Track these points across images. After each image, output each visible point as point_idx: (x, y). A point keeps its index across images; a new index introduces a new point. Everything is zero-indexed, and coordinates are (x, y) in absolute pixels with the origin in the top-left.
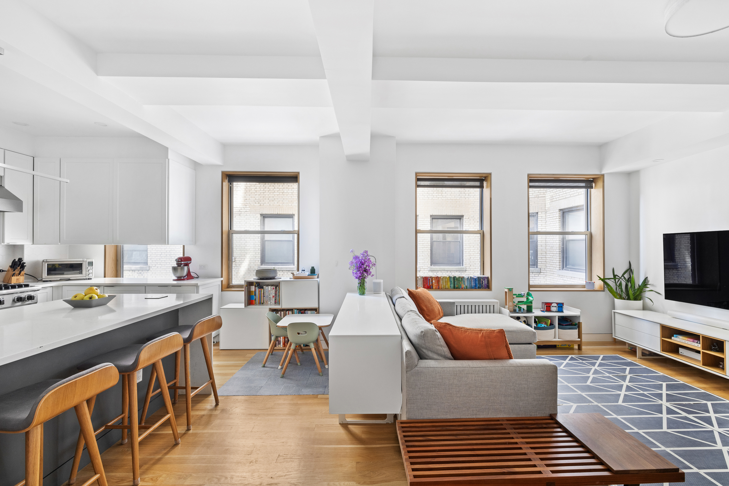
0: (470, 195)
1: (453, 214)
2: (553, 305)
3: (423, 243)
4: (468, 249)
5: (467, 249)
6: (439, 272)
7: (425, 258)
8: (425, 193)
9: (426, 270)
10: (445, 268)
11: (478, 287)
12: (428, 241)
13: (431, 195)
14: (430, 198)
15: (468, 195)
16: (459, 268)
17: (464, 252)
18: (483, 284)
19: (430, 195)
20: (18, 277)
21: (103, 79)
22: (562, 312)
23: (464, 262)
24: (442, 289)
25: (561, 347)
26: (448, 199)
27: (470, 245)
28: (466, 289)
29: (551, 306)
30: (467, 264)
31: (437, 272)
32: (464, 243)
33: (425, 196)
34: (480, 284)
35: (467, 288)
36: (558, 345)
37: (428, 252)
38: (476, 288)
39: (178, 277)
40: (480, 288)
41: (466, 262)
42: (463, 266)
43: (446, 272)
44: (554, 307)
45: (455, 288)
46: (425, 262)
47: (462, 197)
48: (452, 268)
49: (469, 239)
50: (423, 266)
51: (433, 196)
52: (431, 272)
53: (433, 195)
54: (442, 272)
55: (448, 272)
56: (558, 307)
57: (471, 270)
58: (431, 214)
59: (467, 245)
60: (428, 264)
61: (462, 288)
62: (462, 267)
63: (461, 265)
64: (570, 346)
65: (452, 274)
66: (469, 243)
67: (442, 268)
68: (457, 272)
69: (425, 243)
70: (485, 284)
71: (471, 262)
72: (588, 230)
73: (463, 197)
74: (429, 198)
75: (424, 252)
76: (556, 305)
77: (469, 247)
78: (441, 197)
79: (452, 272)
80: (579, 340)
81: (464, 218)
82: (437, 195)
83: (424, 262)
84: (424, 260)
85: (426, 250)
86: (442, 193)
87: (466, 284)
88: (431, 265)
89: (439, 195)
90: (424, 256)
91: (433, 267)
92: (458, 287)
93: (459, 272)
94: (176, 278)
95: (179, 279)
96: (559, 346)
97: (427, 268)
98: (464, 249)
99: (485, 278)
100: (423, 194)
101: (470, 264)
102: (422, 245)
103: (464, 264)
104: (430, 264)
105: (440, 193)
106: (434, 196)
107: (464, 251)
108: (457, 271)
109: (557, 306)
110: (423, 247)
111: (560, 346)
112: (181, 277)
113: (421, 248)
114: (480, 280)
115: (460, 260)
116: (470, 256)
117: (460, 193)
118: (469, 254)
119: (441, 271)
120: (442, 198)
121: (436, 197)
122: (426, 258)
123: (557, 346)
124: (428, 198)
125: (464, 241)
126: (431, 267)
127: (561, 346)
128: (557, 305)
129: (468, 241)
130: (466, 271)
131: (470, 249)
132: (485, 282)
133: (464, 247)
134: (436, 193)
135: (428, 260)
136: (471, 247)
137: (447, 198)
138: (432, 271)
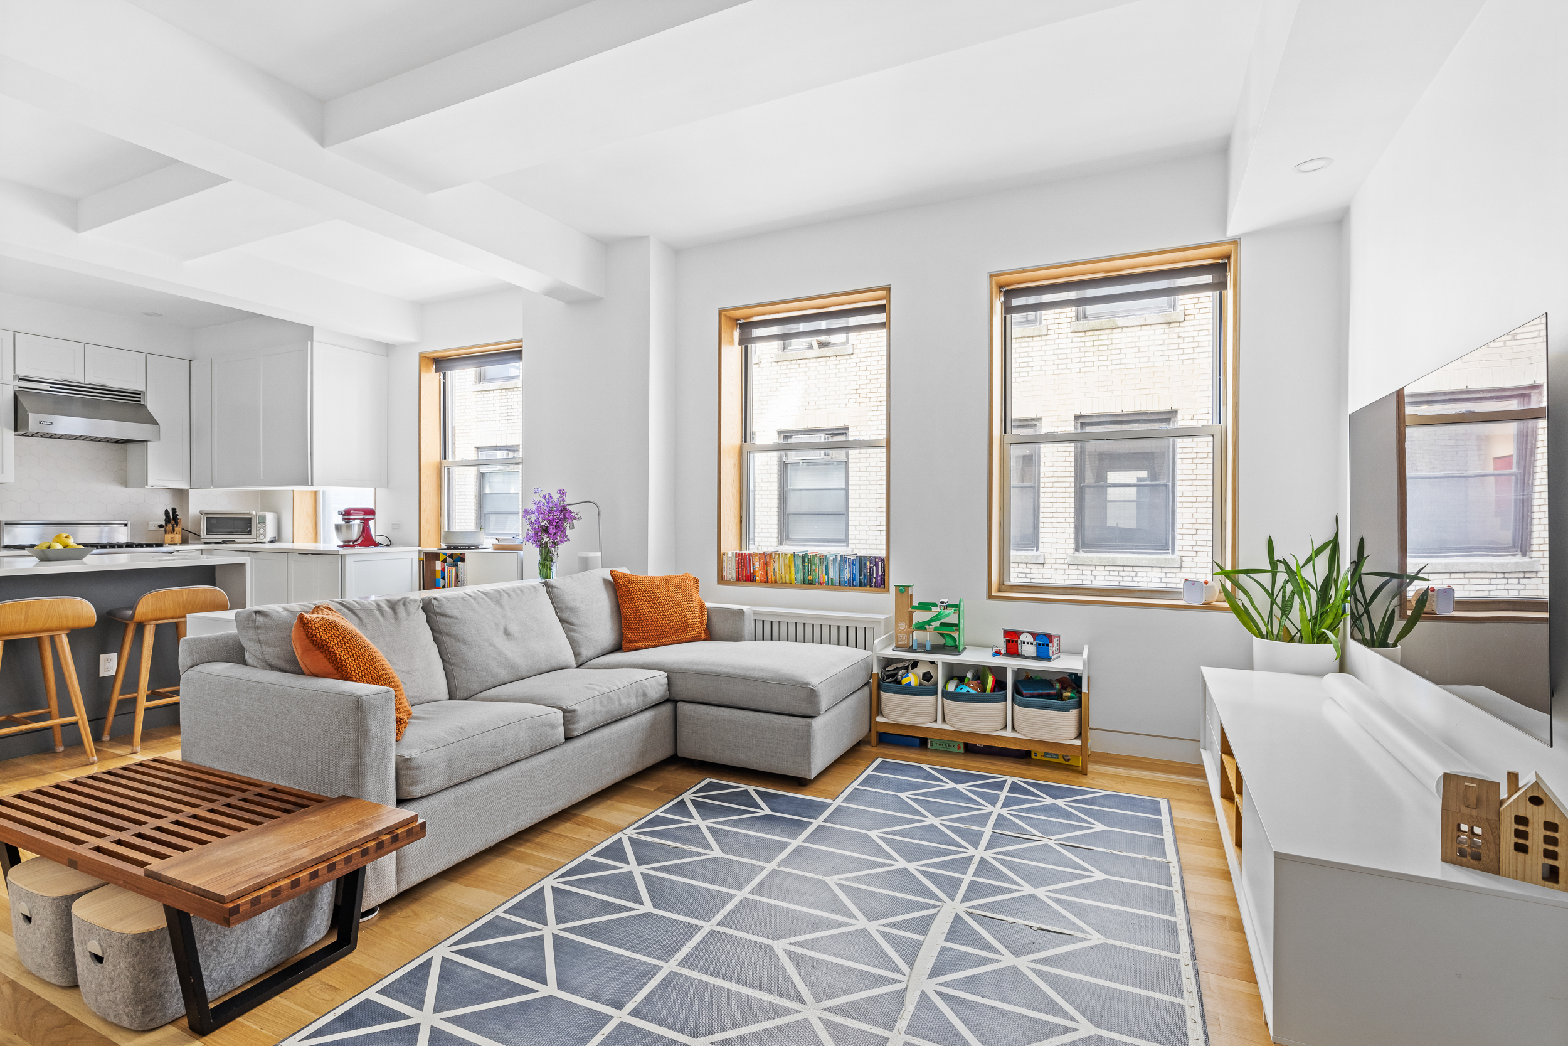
0: (1197, 350)
1: (1144, 408)
2: (1023, 637)
3: (1054, 490)
4: (1190, 505)
5: (1185, 505)
6: (1098, 568)
7: (1059, 530)
8: (1060, 357)
9: (1062, 561)
10: (1116, 558)
11: (858, 581)
12: (1068, 485)
13: (1078, 360)
14: (1073, 371)
15: (1191, 351)
16: (1158, 559)
17: (1178, 516)
18: (871, 574)
19: (1074, 360)
20: (172, 535)
21: (87, 235)
22: (1048, 659)
23: (1177, 542)
24: (776, 582)
25: (1043, 759)
26: (1128, 366)
27: (1196, 494)
28: (829, 585)
29: (1019, 641)
30: (1185, 548)
31: (1093, 568)
32: (1178, 488)
33: (1060, 367)
34: (865, 575)
35: (832, 584)
36: (1036, 755)
37: (1067, 515)
38: (853, 585)
39: (344, 542)
40: (865, 586)
41: (1182, 542)
42: (1173, 552)
43: (1121, 568)
44: (1028, 643)
45: (808, 582)
46: (1059, 540)
47: (1171, 358)
48: (1139, 559)
49: (1194, 477)
50: (1054, 551)
51: (1082, 365)
52: (1076, 567)
53: (1083, 360)
54: (1107, 568)
55: (1125, 568)
56: (1039, 644)
57: (1199, 565)
58: (1078, 413)
59: (1185, 494)
60: (1066, 546)
61: (822, 584)
62: (1170, 556)
63: (1170, 551)
64: (1069, 760)
65: (1136, 576)
66: (1194, 488)
67: (1106, 558)
68: (1155, 569)
69: (1060, 490)
70: (877, 575)
71: (1199, 543)
72: (1220, 423)
73: (1176, 357)
74: (1071, 369)
75: (1055, 515)
76: (1030, 639)
77: (1194, 499)
78: (1108, 363)
79: (1136, 569)
80: (1078, 743)
81: (1179, 416)
82: (1095, 359)
83: (1055, 541)
84: (1055, 535)
85: (1063, 510)
86: (1109, 352)
87: (832, 573)
88: (1077, 549)
89: (1101, 358)
90: (1055, 525)
91: (1082, 555)
92: (812, 580)
93: (1159, 570)
94: (342, 544)
95: (348, 544)
96: (1039, 757)
97: (1065, 556)
98: (1178, 505)
99: (877, 560)
100: (1054, 360)
101: (1196, 548)
102: (1050, 495)
103: (1177, 547)
104: (1072, 546)
105: (1104, 353)
106: (1087, 364)
107: (1178, 510)
108: (1152, 567)
109: (1035, 643)
110: (1054, 500)
111: (1042, 756)
112: (349, 542)
113: (1046, 505)
114: (865, 564)
115: (1167, 539)
116: (1197, 526)
117: (1165, 347)
118: (1194, 521)
119: (1105, 566)
120: (1111, 367)
121: (1092, 364)
122: (1063, 530)
123: (1033, 756)
124: (1069, 371)
125: (1178, 483)
126: (1077, 554)
127: (1044, 756)
128: (1034, 640)
129: (1190, 483)
130: (1181, 567)
131: (1195, 505)
132: (877, 571)
133: (1178, 499)
134: (1091, 354)
135: (1067, 536)
136: (1199, 499)
137: (1123, 366)
138: (1078, 565)
